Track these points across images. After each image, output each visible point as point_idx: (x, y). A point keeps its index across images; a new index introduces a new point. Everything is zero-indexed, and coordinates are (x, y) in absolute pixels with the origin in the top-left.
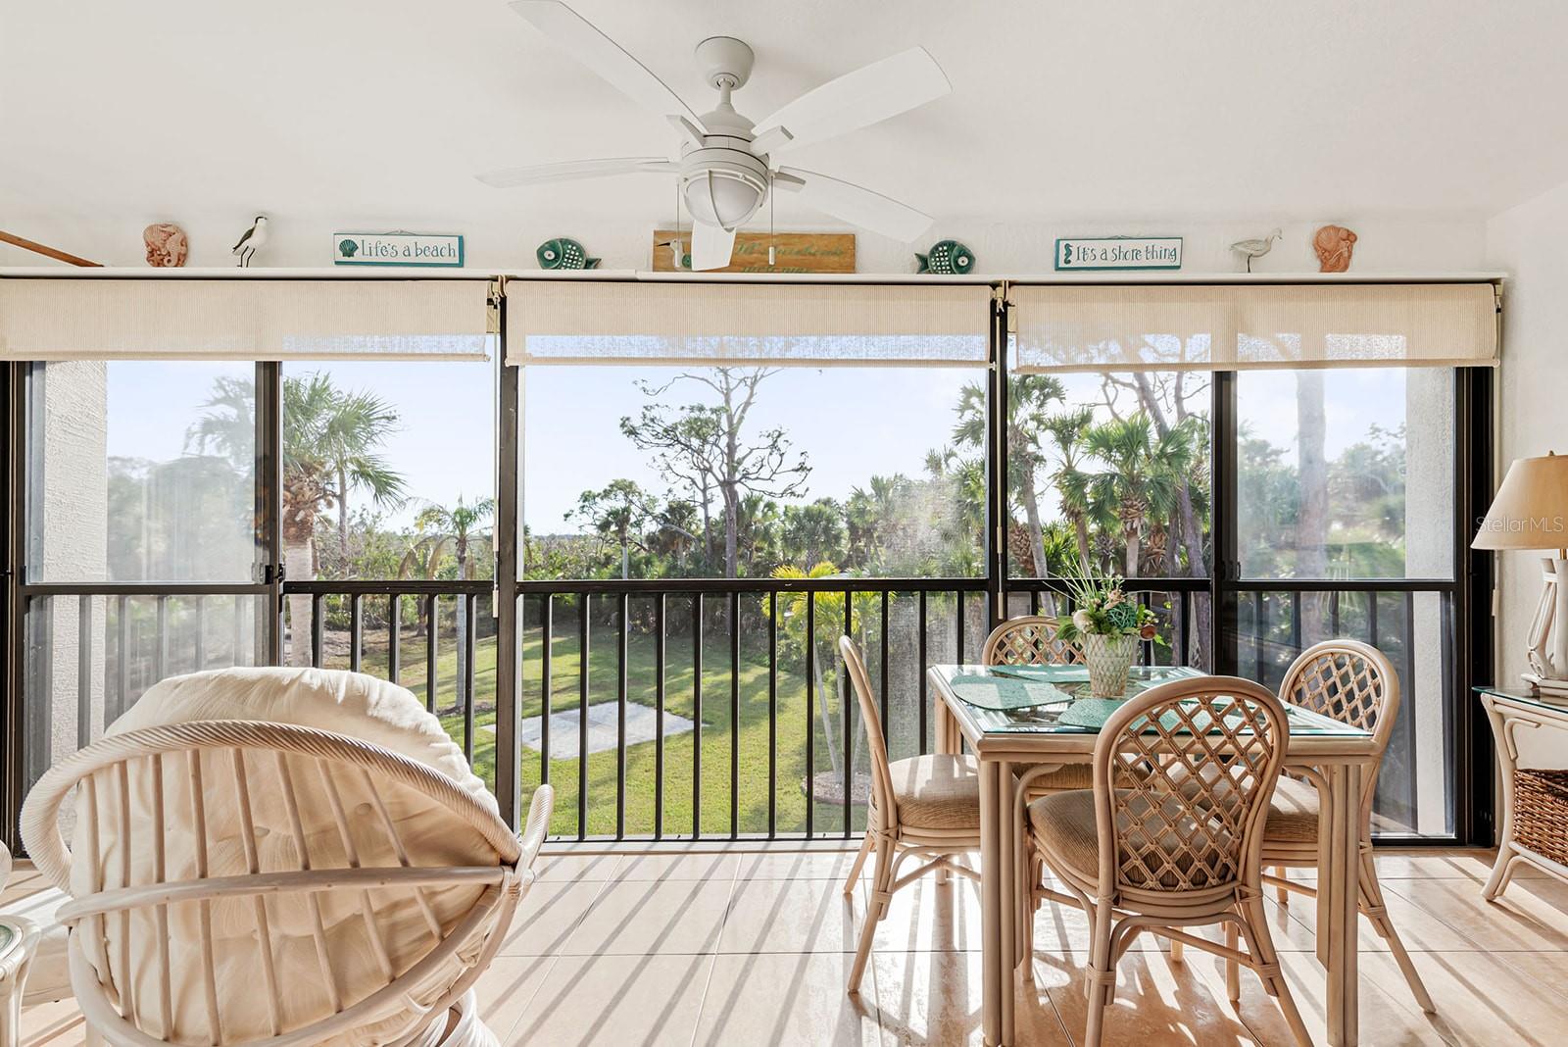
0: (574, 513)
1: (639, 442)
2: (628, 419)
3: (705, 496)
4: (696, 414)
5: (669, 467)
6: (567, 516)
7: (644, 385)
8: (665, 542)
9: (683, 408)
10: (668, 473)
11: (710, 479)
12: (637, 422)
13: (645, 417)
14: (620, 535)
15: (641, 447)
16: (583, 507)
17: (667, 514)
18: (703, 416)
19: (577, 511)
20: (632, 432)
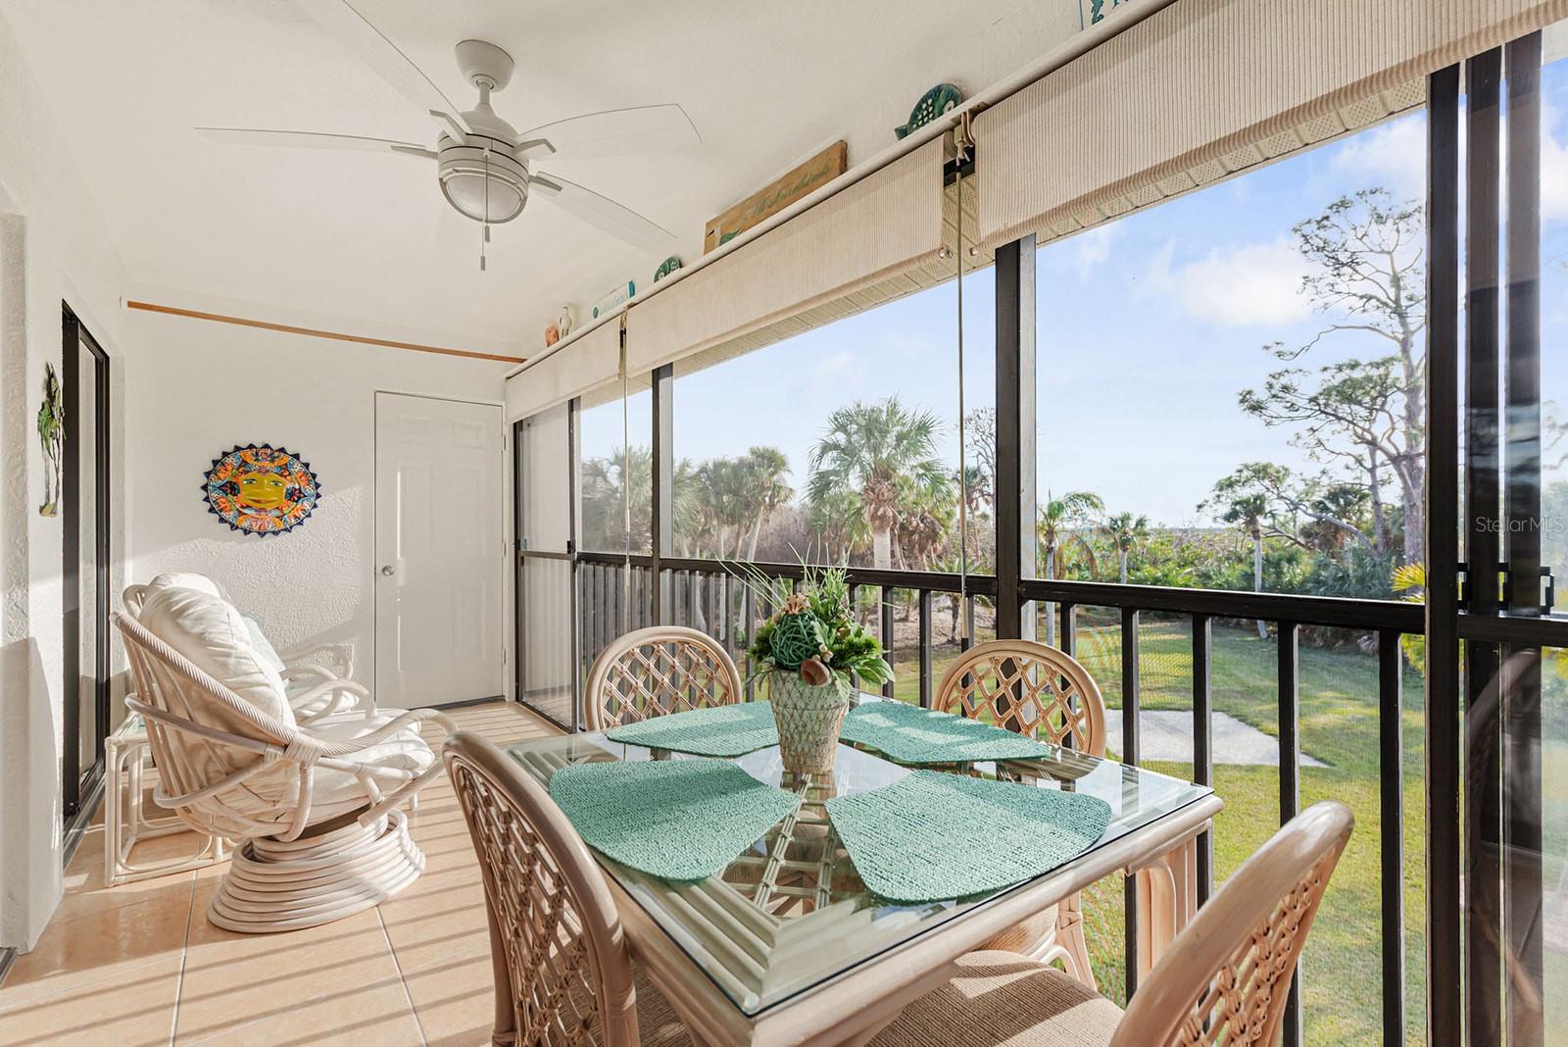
0: (1209, 504)
1: (1265, 417)
2: (1249, 393)
3: (1373, 476)
4: (1346, 374)
5: (1320, 443)
6: (1200, 507)
7: (1279, 348)
8: (1323, 535)
9: (1325, 369)
10: (1318, 450)
11: (1380, 457)
12: (1261, 394)
13: (1271, 386)
14: (1251, 527)
15: (1268, 424)
16: (1218, 496)
17: (1326, 502)
18: (1358, 374)
19: (1211, 502)
20: (1256, 407)
